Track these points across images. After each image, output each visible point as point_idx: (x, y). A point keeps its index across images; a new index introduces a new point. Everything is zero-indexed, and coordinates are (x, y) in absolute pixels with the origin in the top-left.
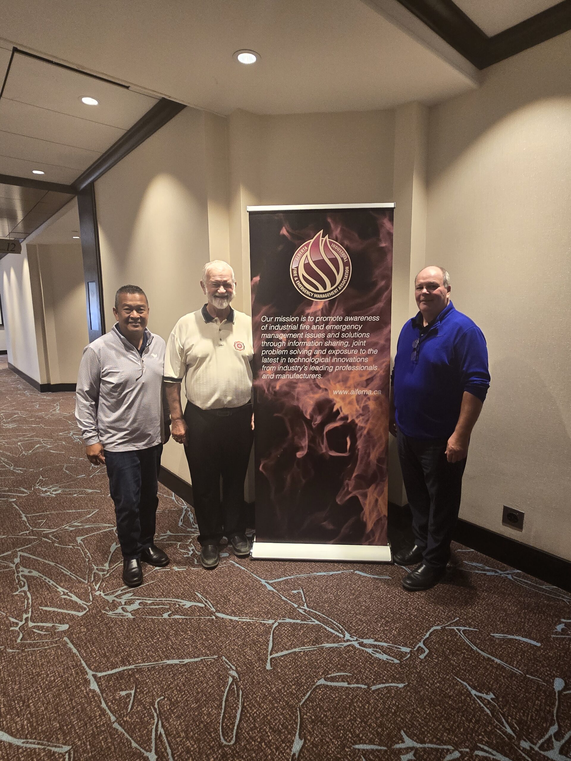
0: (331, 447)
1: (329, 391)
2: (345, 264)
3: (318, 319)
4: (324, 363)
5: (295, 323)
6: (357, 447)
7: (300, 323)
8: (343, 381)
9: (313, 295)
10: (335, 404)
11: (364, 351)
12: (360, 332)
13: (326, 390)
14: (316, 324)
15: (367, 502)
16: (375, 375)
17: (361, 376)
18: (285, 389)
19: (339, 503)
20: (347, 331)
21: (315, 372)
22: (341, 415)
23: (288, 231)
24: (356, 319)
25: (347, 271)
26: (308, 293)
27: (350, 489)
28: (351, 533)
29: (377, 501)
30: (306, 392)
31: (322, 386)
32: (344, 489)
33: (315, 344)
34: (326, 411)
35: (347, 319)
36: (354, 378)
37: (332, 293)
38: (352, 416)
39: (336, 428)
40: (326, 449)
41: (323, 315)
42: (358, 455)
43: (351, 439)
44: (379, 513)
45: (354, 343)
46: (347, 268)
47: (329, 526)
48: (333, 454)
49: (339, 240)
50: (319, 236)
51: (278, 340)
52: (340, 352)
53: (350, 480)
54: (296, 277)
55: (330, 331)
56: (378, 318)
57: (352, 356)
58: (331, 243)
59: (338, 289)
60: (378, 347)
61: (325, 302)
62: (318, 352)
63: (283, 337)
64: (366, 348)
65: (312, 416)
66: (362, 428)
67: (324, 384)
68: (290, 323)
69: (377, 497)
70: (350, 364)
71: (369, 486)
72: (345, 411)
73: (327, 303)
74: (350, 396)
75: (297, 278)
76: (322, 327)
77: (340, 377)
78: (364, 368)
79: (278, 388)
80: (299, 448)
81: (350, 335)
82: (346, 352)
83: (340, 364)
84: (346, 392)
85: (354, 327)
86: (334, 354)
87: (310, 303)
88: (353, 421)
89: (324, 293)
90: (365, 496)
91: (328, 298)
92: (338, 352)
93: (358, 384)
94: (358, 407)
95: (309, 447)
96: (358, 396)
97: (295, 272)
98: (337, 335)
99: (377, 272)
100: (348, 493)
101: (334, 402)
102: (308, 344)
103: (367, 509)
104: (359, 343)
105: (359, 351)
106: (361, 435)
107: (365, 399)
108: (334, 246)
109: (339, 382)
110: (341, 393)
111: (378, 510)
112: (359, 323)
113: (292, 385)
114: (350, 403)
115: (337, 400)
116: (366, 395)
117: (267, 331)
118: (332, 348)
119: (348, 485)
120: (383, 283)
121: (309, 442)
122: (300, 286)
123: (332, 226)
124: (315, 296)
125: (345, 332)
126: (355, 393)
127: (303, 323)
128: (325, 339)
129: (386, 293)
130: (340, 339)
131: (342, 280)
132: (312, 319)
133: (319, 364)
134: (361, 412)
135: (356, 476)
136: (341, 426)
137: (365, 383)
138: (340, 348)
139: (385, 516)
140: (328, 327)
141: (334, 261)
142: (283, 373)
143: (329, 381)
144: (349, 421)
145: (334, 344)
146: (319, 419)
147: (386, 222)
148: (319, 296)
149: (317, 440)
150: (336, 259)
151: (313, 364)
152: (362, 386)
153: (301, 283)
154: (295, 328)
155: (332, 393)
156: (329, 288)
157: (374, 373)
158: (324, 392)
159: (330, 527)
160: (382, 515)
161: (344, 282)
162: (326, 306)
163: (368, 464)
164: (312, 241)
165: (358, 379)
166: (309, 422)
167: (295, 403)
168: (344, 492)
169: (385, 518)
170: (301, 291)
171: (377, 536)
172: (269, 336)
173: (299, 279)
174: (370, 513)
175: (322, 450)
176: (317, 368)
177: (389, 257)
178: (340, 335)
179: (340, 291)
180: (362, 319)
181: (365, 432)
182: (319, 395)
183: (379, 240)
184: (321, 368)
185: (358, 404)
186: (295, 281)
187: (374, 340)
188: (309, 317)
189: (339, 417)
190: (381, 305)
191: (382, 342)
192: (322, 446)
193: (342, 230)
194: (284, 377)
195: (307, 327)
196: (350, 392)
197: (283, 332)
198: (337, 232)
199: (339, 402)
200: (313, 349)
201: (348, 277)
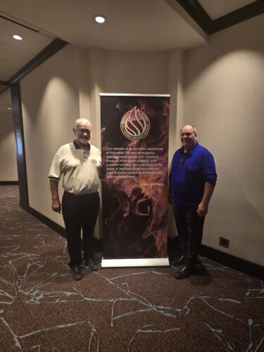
0: (141, 211)
2: (147, 123)
4: (137, 171)
6: (153, 211)
9: (132, 138)
10: (142, 190)
11: (156, 165)
12: (154, 155)
14: (133, 151)
15: (158, 237)
17: (155, 177)
18: (118, 183)
19: (144, 238)
21: (133, 175)
23: (119, 106)
24: (152, 149)
25: (148, 126)
26: (129, 136)
28: (150, 252)
30: (128, 184)
31: (136, 181)
32: (146, 231)
33: (132, 161)
34: (138, 194)
35: (148, 149)
36: (151, 178)
37: (141, 137)
40: (138, 212)
41: (136, 147)
42: (153, 215)
43: (150, 207)
44: (163, 242)
47: (139, 249)
48: (141, 214)
49: (144, 111)
50: (134, 109)
51: (114, 159)
54: (123, 128)
56: (162, 149)
57: (150, 167)
58: (140, 112)
60: (163, 163)
63: (117, 157)
65: (131, 196)
66: (155, 202)
68: (120, 151)
69: (162, 235)
70: (150, 171)
71: (158, 230)
72: (147, 194)
74: (150, 186)
76: (136, 153)
78: (156, 173)
79: (114, 182)
80: (124, 212)
81: (149, 157)
82: (147, 165)
83: (145, 171)
84: (147, 184)
85: (151, 153)
87: (130, 141)
89: (137, 137)
90: (156, 234)
91: (139, 139)
92: (144, 165)
93: (153, 181)
96: (153, 186)
97: (123, 126)
98: (143, 157)
99: (162, 127)
100: (148, 233)
102: (129, 161)
103: (157, 240)
104: (153, 161)
106: (155, 205)
107: (156, 187)
108: (142, 114)
109: (144, 179)
112: (154, 151)
113: (121, 181)
114: (150, 190)
118: (141, 163)
119: (148, 229)
120: (164, 132)
121: (130, 209)
122: (125, 133)
123: (141, 105)
125: (147, 155)
127: (127, 151)
128: (138, 159)
129: (166, 137)
132: (131, 149)
134: (155, 194)
135: (152, 225)
136: (145, 201)
137: (156, 180)
139: (166, 243)
140: (139, 153)
141: (142, 121)
143: (139, 179)
144: (149, 198)
146: (134, 198)
147: (166, 103)
148: (134, 138)
149: (134, 208)
151: (131, 171)
153: (126, 131)
154: (123, 153)
155: (141, 185)
156: (139, 134)
157: (161, 175)
158: (137, 185)
161: (147, 131)
162: (138, 143)
163: (158, 219)
164: (131, 111)
166: (129, 199)
167: (123, 190)
170: (126, 135)
171: (162, 254)
172: (110, 157)
174: (159, 243)
177: (167, 120)
179: (144, 136)
182: (134, 186)
183: (163, 112)
184: (135, 173)
185: (153, 190)
186: (123, 131)
187: (161, 159)
189: (144, 197)
190: (164, 143)
191: (164, 160)
193: (146, 106)
194: (118, 177)
195: (129, 153)
198: (143, 107)
200: (132, 164)
201: (149, 129)
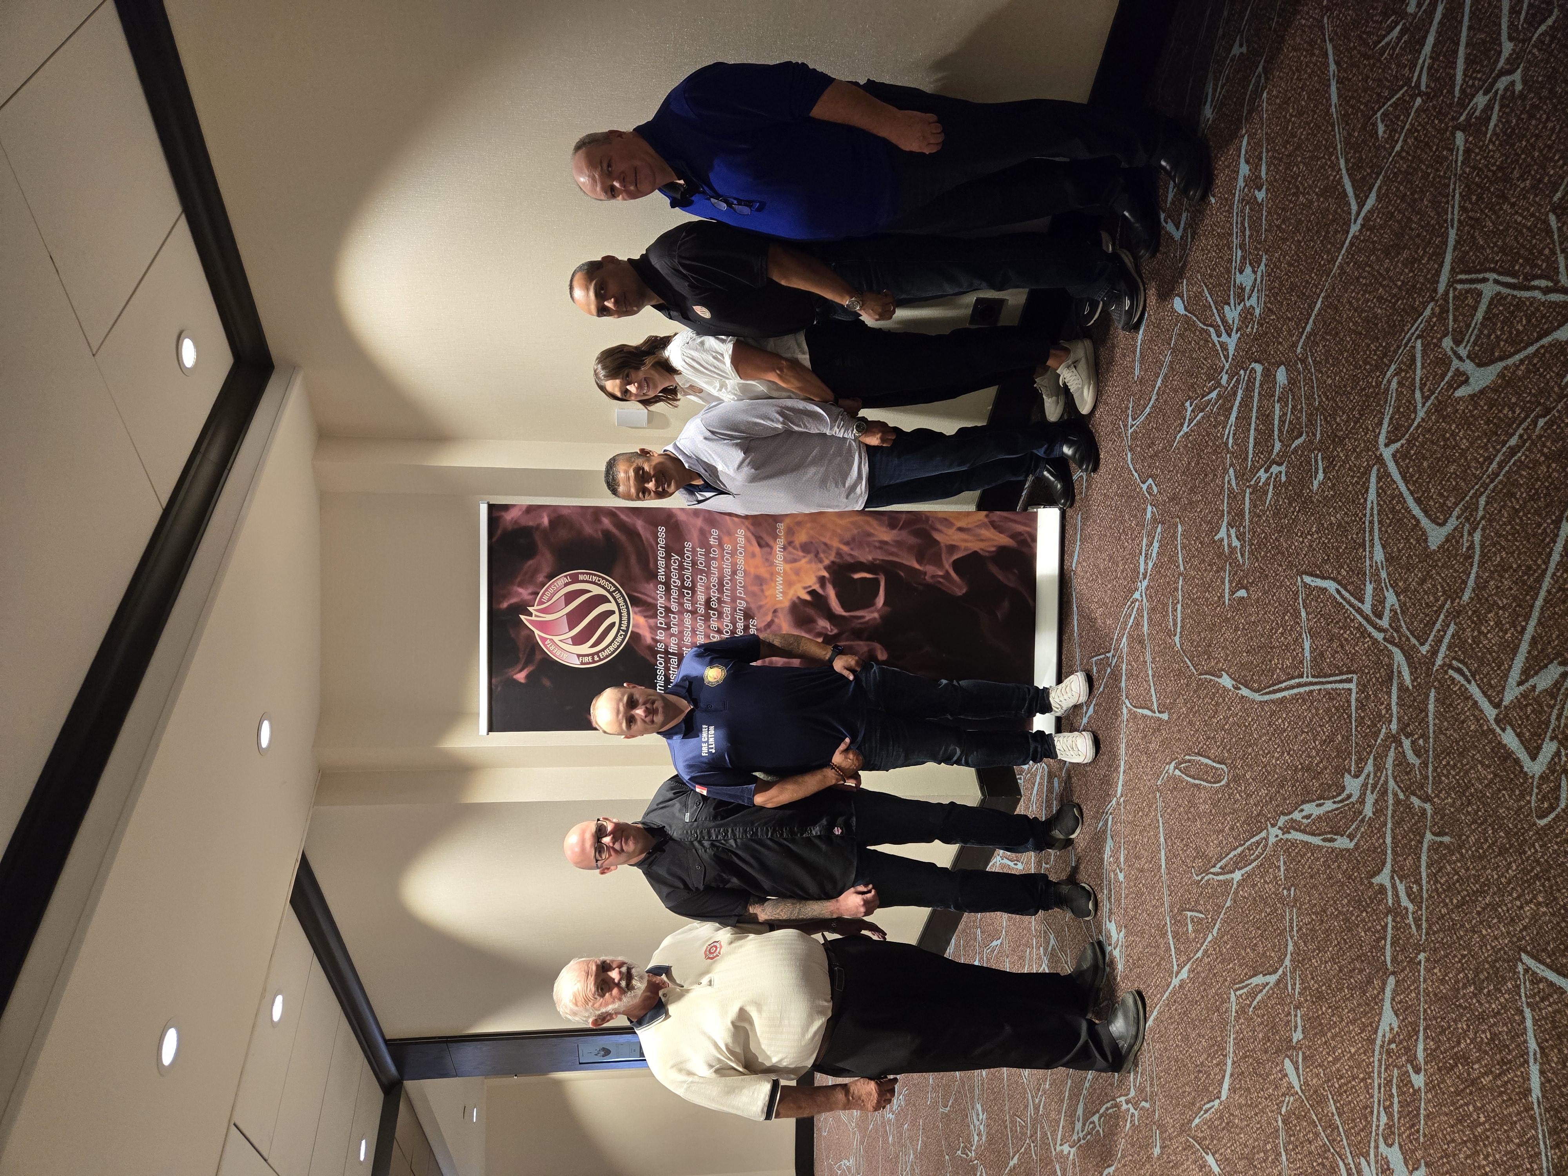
0: (869, 603)
1: (778, 606)
2: (575, 580)
3: (661, 623)
4: (732, 615)
5: (667, 661)
6: (869, 561)
7: (666, 652)
8: (761, 585)
9: (623, 631)
10: (799, 598)
11: (714, 551)
12: (682, 557)
13: (775, 611)
14: (669, 627)
15: (963, 545)
16: (753, 534)
17: (753, 555)
19: (964, 591)
20: (682, 578)
22: (817, 587)
23: (521, 671)
24: (661, 563)
25: (587, 578)
26: (619, 639)
27: (941, 573)
28: (1016, 571)
29: (960, 529)
31: (769, 618)
32: (940, 582)
33: (701, 629)
34: (811, 611)
35: (662, 578)
36: (757, 567)
37: (620, 601)
38: (819, 570)
39: (838, 596)
40: (872, 612)
41: (655, 616)
42: (883, 560)
43: (856, 572)
44: (982, 525)
45: (701, 567)
46: (581, 577)
47: (1003, 609)
48: (880, 600)
49: (537, 590)
50: (531, 622)
52: (714, 589)
53: (925, 573)
54: (593, 658)
55: (681, 604)
56: (662, 530)
57: (721, 569)
58: (541, 603)
59: (614, 591)
60: (706, 528)
61: (635, 613)
62: (714, 625)
64: (708, 548)
66: (839, 554)
67: (766, 614)
68: (667, 669)
69: (955, 528)
70: (734, 573)
71: (937, 543)
72: (811, 582)
73: (636, 609)
74: (785, 572)
75: (596, 657)
76: (674, 618)
77: (756, 589)
78: (740, 550)
81: (687, 573)
82: (714, 579)
83: (734, 590)
84: (780, 579)
85: (675, 566)
86: (719, 599)
87: (636, 637)
88: (827, 568)
89: (620, 613)
90: (952, 548)
91: (627, 608)
92: (714, 592)
93: (767, 560)
94: (804, 561)
95: (870, 639)
96: (786, 561)
97: (586, 659)
98: (688, 594)
99: (588, 530)
100: (947, 576)
101: (795, 598)
103: (975, 545)
104: (701, 559)
105: (714, 559)
106: (851, 555)
107: (790, 549)
108: (545, 598)
109: (762, 591)
110: (780, 588)
111: (977, 526)
112: (668, 558)
114: (797, 573)
115: (791, 594)
116: (784, 548)
118: (708, 601)
119: (933, 577)
120: (606, 522)
121: (862, 640)
122: (607, 652)
123: (513, 600)
124: (624, 628)
125: (683, 581)
126: (780, 565)
127: (666, 647)
128: (694, 612)
129: (623, 517)
130: (693, 589)
131: (600, 585)
132: (661, 633)
133: (734, 623)
134: (812, 555)
135: (919, 562)
136: (834, 587)
137: (767, 549)
138: (708, 588)
139: (987, 516)
140: (674, 607)
141: (570, 597)
143: (760, 607)
144: (826, 574)
145: (701, 598)
146: (823, 624)
147: (509, 516)
148: (625, 623)
149: (859, 626)
150: (566, 595)
152: (771, 553)
153: (603, 650)
155: (780, 602)
156: (612, 606)
157: (750, 535)
158: (780, 614)
159: (1006, 604)
160: (986, 520)
161: (602, 582)
162: (640, 612)
163: (899, 544)
164: (537, 632)
165: (759, 560)
168: (947, 584)
169: (991, 515)
171: (1020, 528)
173: (597, 653)
174: (982, 540)
175: (875, 618)
176: (740, 625)
177: (565, 512)
178: (687, 588)
179: (617, 589)
180: (661, 553)
181: (845, 549)
182: (784, 623)
183: (538, 527)
184: (740, 619)
185: (800, 560)
186: (601, 660)
187: (695, 535)
188: (658, 638)
189: (820, 591)
190: (640, 525)
191: (699, 522)
192: (867, 619)
193: (520, 585)
195: (673, 641)
196: (779, 573)
198: (524, 593)
199: (796, 591)
200: (709, 631)
201: (595, 575)
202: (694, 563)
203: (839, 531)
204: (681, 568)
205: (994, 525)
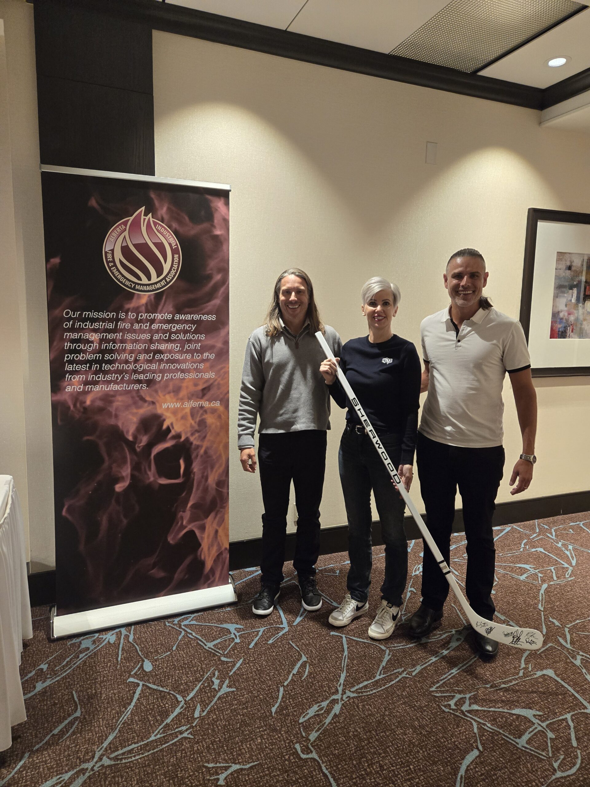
0: (161, 473)
1: (158, 405)
2: (174, 251)
3: (141, 316)
4: (150, 371)
5: (110, 320)
6: (193, 470)
7: (117, 320)
8: (174, 392)
9: (135, 286)
10: (164, 420)
11: (198, 356)
12: (193, 333)
13: (153, 403)
14: (138, 322)
15: (206, 535)
16: (212, 384)
17: (196, 385)
18: (99, 403)
19: (171, 542)
20: (177, 332)
21: (139, 382)
22: (173, 433)
23: (97, 202)
24: (189, 317)
25: (176, 260)
26: (128, 283)
27: (184, 523)
28: (187, 576)
30: (127, 407)
31: (148, 398)
32: (178, 523)
33: (138, 347)
34: (154, 430)
35: (177, 317)
36: (187, 387)
37: (159, 285)
38: (186, 433)
39: (167, 449)
40: (154, 476)
41: (147, 311)
42: (194, 480)
43: (185, 462)
44: (219, 547)
45: (186, 346)
46: (176, 256)
47: (158, 573)
48: (163, 481)
49: (166, 221)
50: (140, 214)
51: (88, 341)
52: (170, 356)
53: (184, 512)
54: (111, 262)
55: (157, 331)
56: (213, 318)
57: (185, 361)
58: (155, 224)
59: (166, 281)
60: (215, 350)
61: (149, 296)
62: (142, 357)
63: (94, 337)
64: (201, 351)
65: (135, 437)
66: (198, 447)
67: (151, 396)
68: (104, 320)
69: (217, 528)
70: (183, 371)
71: (207, 517)
72: (177, 428)
73: (152, 297)
74: (183, 409)
75: (112, 264)
76: (146, 326)
77: (171, 387)
78: (200, 375)
79: (88, 402)
80: (118, 480)
81: (181, 336)
82: (177, 356)
83: (170, 371)
84: (178, 405)
85: (187, 327)
86: (162, 360)
87: (130, 296)
88: (187, 439)
89: (149, 285)
90: (203, 528)
91: (153, 290)
92: (167, 356)
93: (193, 395)
94: (193, 422)
95: (133, 477)
96: (192, 409)
97: (109, 256)
98: (166, 337)
99: (212, 264)
100: (183, 527)
101: (164, 417)
102: (129, 347)
103: (205, 545)
104: (192, 346)
105: (193, 356)
106: (197, 456)
107: (201, 412)
108: (160, 228)
109: (169, 393)
110: (172, 406)
111: (219, 543)
112: (193, 322)
113: (108, 398)
114: (184, 418)
115: (167, 414)
116: (202, 407)
117: (72, 330)
118: (160, 352)
119: (182, 518)
120: (218, 277)
121: (131, 470)
122: (117, 273)
123: (157, 203)
124: (137, 287)
125: (175, 333)
126: (189, 405)
127: (122, 320)
128: (151, 341)
129: (222, 290)
130: (169, 340)
131: (170, 270)
132: (133, 316)
133: (144, 372)
134: (197, 427)
135: (193, 506)
136: (173, 446)
137: (200, 394)
138: (170, 352)
139: (226, 549)
140: (155, 326)
141: (160, 246)
142: (95, 383)
143: (156, 391)
144: (183, 439)
145: (163, 347)
146: (144, 440)
147: (220, 205)
148: (141, 288)
149: (143, 467)
150: (162, 244)
151: (135, 372)
152: (197, 397)
153: (118, 270)
154: (111, 326)
155: (161, 406)
156: (154, 279)
157: (211, 382)
158: (151, 407)
159: (161, 574)
160: (223, 549)
161: (173, 272)
162: (151, 300)
163: (206, 490)
164: (131, 218)
165: (192, 389)
166: (131, 445)
167: (112, 421)
168: (177, 528)
169: (227, 551)
170: (119, 280)
171: (217, 575)
172: (75, 336)
173: (115, 265)
174: (209, 548)
175: (149, 479)
176: (142, 377)
177: (224, 247)
178: (170, 336)
179: (168, 283)
180: (196, 317)
181: (202, 451)
182: (144, 410)
183: (213, 226)
184: (146, 377)
185: (193, 419)
186: (110, 268)
187: (210, 342)
188: (130, 313)
189: (170, 436)
190: (216, 302)
191: (219, 345)
192: (149, 473)
193: (168, 209)
194: (97, 388)
195: (128, 326)
196: (183, 404)
197: (95, 331)
198: (163, 211)
199: (169, 417)
200: (136, 353)
201: (178, 267)
202: (189, 341)
203: (215, 446)
204: (185, 332)
205: (220, 555)
